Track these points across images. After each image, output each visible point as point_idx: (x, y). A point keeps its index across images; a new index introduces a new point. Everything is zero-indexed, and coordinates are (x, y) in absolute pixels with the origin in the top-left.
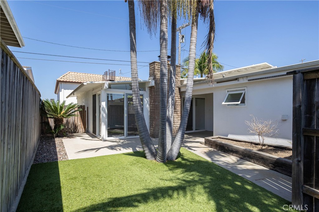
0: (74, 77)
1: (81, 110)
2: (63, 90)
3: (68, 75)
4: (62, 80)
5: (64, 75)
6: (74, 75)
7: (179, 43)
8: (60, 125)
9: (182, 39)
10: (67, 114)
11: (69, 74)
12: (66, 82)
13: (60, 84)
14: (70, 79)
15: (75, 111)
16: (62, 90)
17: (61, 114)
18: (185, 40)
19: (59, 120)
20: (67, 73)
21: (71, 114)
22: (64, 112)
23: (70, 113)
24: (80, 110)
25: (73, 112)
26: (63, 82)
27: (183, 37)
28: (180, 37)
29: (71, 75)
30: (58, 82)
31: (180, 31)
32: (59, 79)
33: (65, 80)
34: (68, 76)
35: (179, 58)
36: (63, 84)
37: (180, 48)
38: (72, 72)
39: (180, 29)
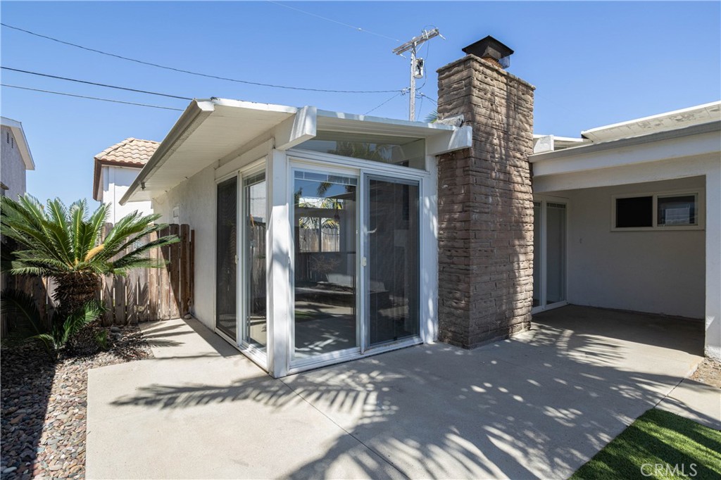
0: (145, 152)
1: (173, 239)
2: (111, 186)
3: (127, 146)
4: (109, 159)
5: (116, 147)
6: (144, 148)
7: (412, 79)
8: (82, 304)
9: (419, 68)
10: (113, 259)
11: (132, 144)
12: (122, 164)
13: (104, 171)
14: (134, 156)
15: (150, 245)
16: (110, 184)
17: (87, 258)
18: (425, 72)
19: (75, 285)
20: (125, 142)
21: (129, 259)
22: (101, 247)
23: (128, 251)
24: (170, 242)
25: (139, 251)
26: (113, 163)
27: (420, 63)
28: (415, 63)
29: (136, 147)
30: (100, 164)
31: (414, 50)
32: (101, 155)
33: (118, 160)
34: (129, 150)
35: (411, 115)
36: (112, 169)
37: (413, 91)
38: (139, 138)
39: (413, 43)
